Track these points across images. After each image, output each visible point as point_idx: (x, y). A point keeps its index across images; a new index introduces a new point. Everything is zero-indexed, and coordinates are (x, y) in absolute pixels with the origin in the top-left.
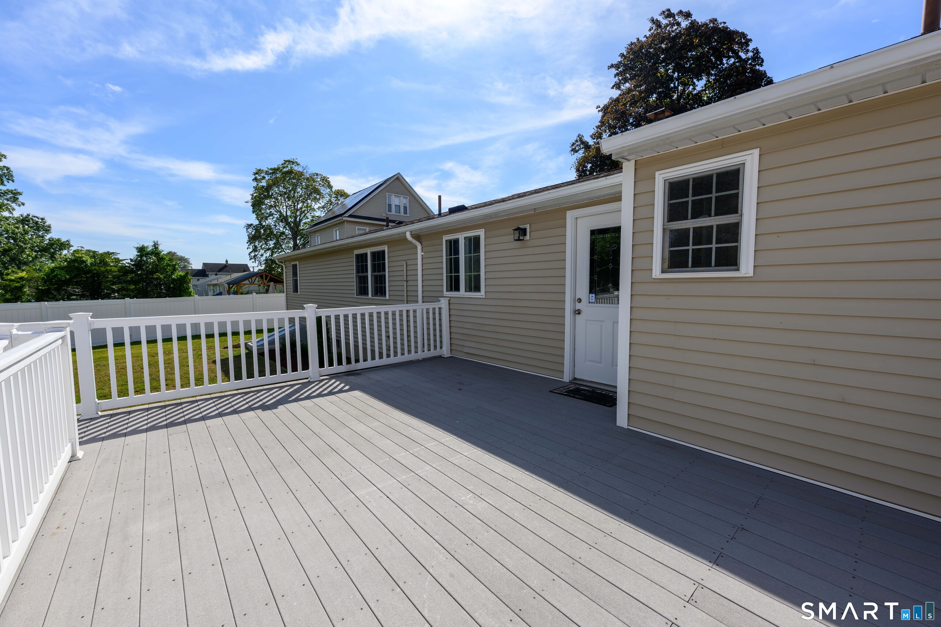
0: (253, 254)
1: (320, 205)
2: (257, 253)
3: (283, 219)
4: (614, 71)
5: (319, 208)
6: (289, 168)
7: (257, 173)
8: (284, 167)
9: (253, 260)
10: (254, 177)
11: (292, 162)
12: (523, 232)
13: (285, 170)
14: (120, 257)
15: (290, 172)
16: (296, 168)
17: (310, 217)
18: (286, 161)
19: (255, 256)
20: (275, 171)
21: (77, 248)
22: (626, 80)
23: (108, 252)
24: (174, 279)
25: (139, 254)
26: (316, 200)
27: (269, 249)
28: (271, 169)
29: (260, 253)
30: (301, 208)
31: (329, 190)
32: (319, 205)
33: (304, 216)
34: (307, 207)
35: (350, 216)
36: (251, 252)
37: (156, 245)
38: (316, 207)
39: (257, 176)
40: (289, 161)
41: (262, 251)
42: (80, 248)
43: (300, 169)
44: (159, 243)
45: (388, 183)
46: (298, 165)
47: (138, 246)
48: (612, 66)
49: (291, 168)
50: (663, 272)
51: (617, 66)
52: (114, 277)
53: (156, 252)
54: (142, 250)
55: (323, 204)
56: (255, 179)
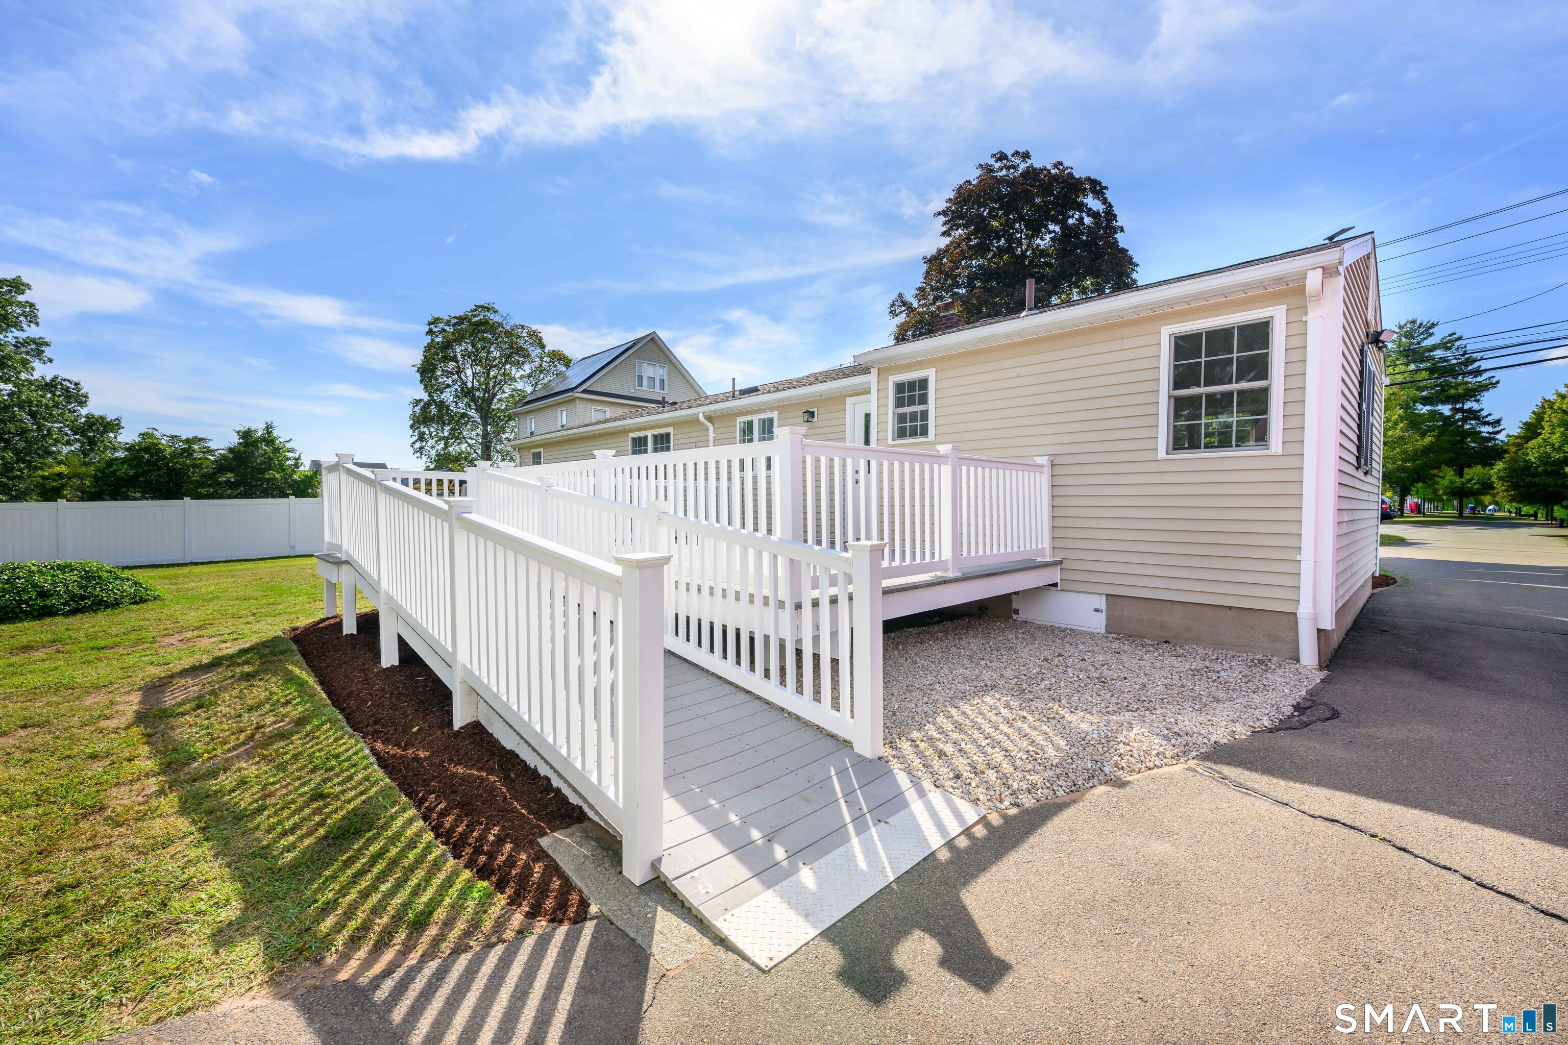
0: (418, 445)
1: (524, 373)
2: (424, 444)
3: (466, 393)
4: (942, 219)
5: (521, 377)
6: (482, 317)
7: (432, 323)
8: (475, 316)
9: (418, 454)
10: (427, 328)
11: (487, 308)
12: (812, 414)
13: (475, 319)
14: (212, 445)
15: (484, 323)
16: (493, 317)
17: (507, 390)
18: (478, 307)
19: (422, 448)
20: (461, 320)
21: (147, 430)
22: (958, 226)
23: (196, 437)
24: (295, 481)
25: (241, 441)
26: (519, 365)
27: (443, 438)
28: (454, 318)
29: (430, 444)
30: (495, 377)
31: (540, 351)
32: (521, 372)
33: (500, 389)
34: (504, 375)
35: (585, 391)
36: (414, 443)
37: (269, 429)
38: (518, 375)
39: (432, 326)
40: (482, 307)
41: (431, 442)
42: (150, 431)
43: (497, 318)
44: (274, 425)
45: (639, 346)
46: (496, 312)
47: (242, 429)
48: (939, 214)
49: (485, 316)
50: (893, 440)
51: (944, 213)
52: (203, 476)
53: (269, 439)
54: (246, 435)
55: (528, 371)
56: (430, 332)
